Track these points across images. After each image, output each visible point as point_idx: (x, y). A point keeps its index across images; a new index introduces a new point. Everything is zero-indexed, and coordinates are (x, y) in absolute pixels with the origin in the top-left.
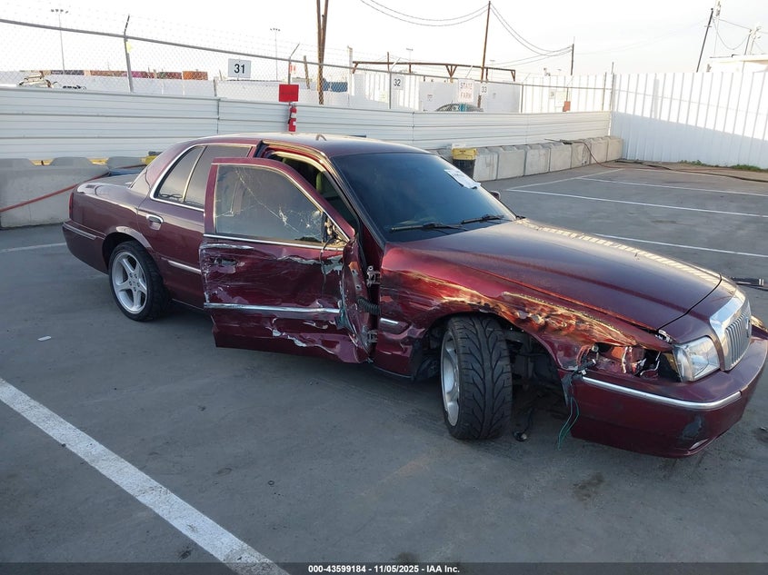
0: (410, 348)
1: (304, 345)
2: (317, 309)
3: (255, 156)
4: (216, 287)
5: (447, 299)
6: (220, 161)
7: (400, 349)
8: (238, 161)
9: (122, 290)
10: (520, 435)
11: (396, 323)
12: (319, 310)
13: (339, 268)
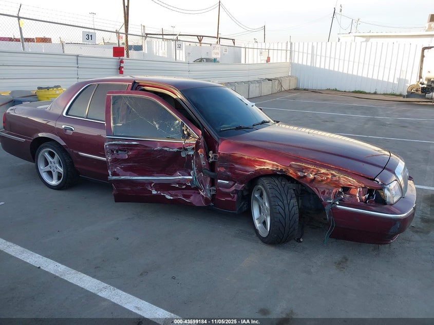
0: (236, 195)
1: (172, 198)
2: (179, 177)
3: (132, 89)
4: (116, 167)
5: (258, 167)
6: (112, 93)
7: (231, 196)
8: (123, 93)
9: (45, 172)
10: (299, 239)
11: (228, 182)
12: (180, 177)
13: (192, 153)
